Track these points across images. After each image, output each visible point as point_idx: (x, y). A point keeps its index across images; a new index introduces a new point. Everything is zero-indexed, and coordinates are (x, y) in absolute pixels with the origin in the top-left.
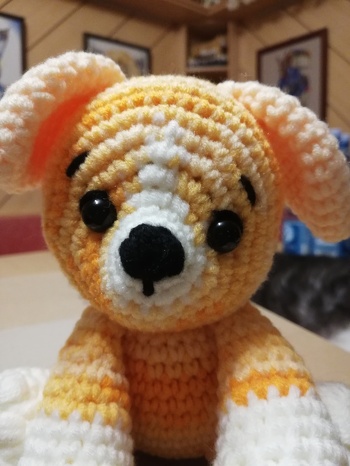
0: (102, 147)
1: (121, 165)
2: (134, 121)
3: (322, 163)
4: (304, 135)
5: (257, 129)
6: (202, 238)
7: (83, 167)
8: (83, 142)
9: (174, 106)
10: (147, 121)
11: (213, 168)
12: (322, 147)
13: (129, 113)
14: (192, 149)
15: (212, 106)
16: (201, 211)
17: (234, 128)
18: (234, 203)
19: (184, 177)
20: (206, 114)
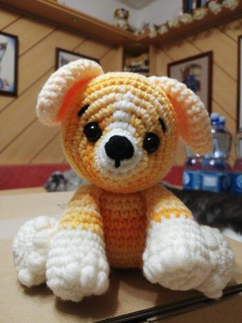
0: (96, 102)
1: (105, 110)
2: (111, 91)
3: (196, 114)
4: (188, 101)
5: (166, 98)
6: (141, 144)
7: (87, 111)
8: (87, 100)
9: (129, 85)
10: (117, 91)
11: (146, 113)
12: (197, 107)
13: (109, 88)
14: (137, 104)
15: (146, 86)
16: (141, 132)
17: (156, 97)
18: (155, 130)
19: (134, 116)
20: (144, 89)
